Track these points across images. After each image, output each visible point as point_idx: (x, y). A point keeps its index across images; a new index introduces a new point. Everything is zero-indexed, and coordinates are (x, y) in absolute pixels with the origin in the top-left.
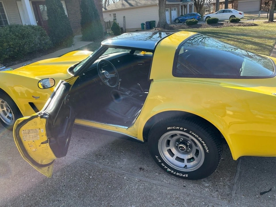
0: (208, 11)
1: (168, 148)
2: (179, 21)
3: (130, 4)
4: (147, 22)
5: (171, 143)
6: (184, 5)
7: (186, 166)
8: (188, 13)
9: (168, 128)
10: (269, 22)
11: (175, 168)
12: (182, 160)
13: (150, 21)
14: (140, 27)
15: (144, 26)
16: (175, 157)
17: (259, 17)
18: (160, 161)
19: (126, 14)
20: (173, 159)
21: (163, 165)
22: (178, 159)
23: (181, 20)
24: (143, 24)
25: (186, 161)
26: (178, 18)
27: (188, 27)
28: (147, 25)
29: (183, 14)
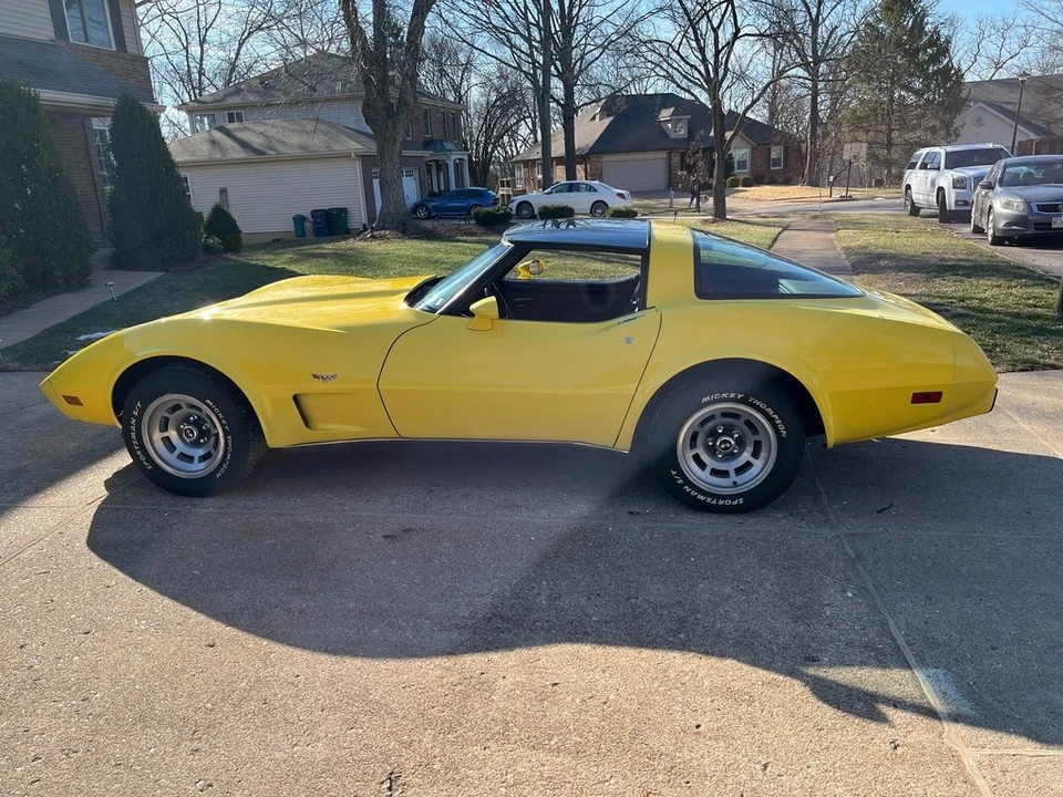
0: (508, 185)
1: (694, 452)
2: (429, 214)
3: (245, 145)
4: (315, 213)
5: (700, 440)
6: (436, 161)
7: (735, 483)
8: (453, 187)
9: (704, 400)
10: (714, 221)
11: (714, 490)
12: (724, 474)
13: (327, 208)
14: (290, 227)
15: (306, 224)
16: (708, 469)
17: (671, 206)
18: (680, 481)
19: (233, 180)
20: (705, 475)
21: (688, 490)
22: (715, 472)
23: (436, 209)
24: (299, 220)
25: (732, 473)
26: (426, 203)
27: (482, 230)
28: (315, 223)
29: (436, 190)
